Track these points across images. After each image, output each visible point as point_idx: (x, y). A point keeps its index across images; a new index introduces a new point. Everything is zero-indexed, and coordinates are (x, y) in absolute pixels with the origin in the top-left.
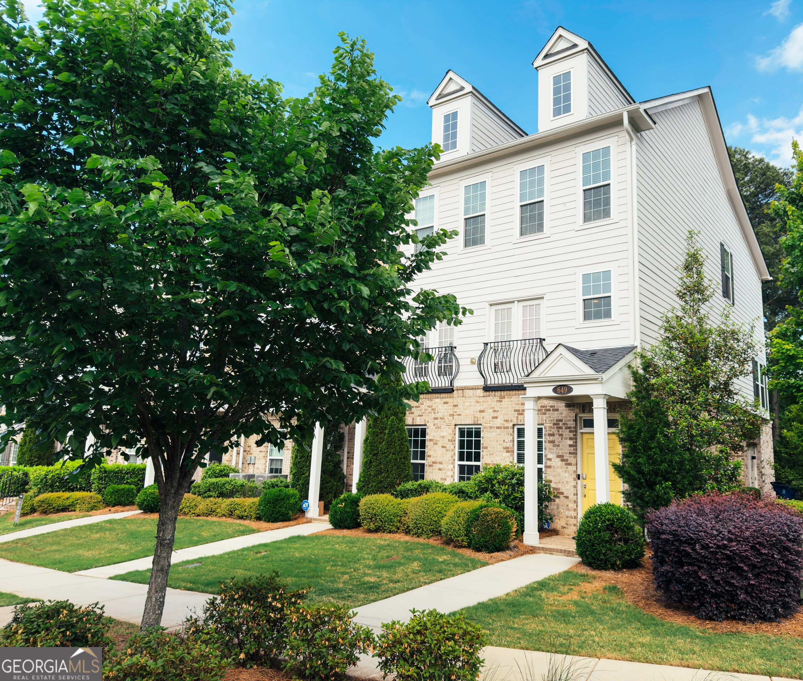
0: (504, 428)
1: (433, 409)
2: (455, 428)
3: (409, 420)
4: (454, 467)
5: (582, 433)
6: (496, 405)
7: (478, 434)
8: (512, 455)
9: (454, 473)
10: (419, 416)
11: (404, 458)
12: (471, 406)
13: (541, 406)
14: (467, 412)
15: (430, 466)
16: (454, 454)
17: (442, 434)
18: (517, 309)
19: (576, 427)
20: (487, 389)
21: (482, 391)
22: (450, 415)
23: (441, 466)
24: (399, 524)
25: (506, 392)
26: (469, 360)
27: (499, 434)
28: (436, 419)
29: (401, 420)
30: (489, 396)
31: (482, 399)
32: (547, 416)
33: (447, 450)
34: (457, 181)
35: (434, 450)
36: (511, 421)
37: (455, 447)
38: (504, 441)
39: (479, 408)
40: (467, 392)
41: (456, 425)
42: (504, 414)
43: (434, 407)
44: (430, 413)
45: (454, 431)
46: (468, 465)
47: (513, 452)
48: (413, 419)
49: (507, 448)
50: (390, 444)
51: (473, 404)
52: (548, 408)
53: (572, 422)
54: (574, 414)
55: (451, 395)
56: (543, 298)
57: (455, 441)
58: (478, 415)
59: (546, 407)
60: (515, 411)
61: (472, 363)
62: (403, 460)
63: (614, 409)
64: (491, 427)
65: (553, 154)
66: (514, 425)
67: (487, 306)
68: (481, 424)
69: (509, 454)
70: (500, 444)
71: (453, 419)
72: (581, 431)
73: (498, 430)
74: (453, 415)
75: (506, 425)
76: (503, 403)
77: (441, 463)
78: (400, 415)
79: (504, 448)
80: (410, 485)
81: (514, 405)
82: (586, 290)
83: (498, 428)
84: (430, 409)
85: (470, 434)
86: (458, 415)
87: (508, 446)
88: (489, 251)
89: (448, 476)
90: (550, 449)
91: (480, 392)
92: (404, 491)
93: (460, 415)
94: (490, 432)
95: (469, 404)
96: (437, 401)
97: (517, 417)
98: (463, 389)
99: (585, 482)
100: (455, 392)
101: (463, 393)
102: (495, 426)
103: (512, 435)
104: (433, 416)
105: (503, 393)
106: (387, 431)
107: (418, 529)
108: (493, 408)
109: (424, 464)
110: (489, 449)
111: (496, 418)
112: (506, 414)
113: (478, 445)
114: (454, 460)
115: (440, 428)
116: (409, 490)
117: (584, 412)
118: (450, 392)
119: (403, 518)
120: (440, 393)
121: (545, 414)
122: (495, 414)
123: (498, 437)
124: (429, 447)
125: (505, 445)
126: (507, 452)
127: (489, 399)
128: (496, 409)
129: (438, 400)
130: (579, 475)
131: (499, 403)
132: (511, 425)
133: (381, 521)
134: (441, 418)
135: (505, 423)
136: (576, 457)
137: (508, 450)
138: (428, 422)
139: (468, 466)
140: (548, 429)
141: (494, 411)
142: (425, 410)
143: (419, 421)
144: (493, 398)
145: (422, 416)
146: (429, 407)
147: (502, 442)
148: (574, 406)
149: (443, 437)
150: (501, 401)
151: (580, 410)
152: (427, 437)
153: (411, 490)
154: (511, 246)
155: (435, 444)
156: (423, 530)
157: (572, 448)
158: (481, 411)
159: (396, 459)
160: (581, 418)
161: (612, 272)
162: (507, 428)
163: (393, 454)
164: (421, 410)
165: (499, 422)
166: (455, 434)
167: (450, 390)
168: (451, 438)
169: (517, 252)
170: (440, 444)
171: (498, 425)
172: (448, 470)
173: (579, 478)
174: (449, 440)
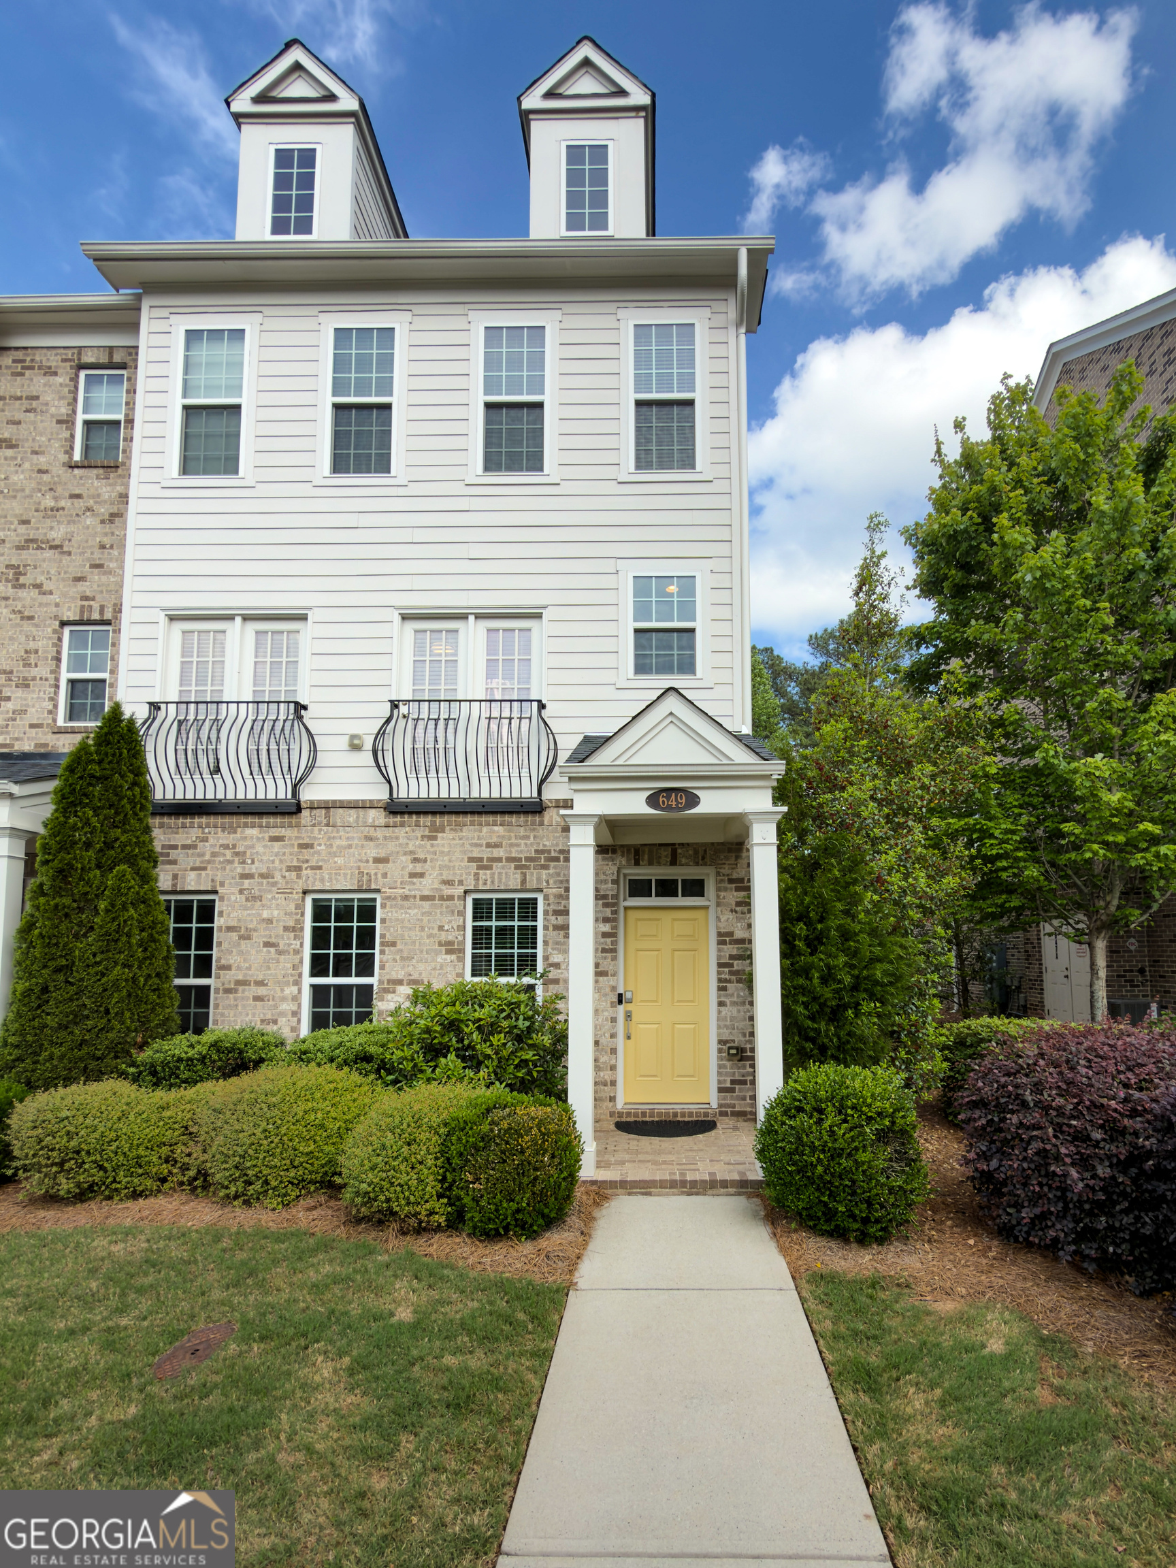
0: (442, 898)
1: (237, 854)
2: (303, 900)
3: (164, 880)
4: (300, 991)
5: (626, 908)
6: (420, 846)
7: (368, 912)
8: (461, 959)
9: (299, 1006)
10: (193, 869)
11: (158, 975)
12: (350, 846)
13: (537, 851)
14: (340, 861)
15: (228, 991)
16: (301, 962)
17: (265, 914)
18: (473, 635)
19: (616, 897)
20: (397, 809)
21: (382, 813)
22: (289, 869)
23: (261, 991)
24: (165, 1169)
25: (446, 818)
26: (346, 739)
27: (429, 913)
28: (245, 876)
29: (146, 878)
30: (402, 825)
31: (380, 833)
32: (551, 871)
33: (280, 953)
34: (313, 311)
35: (241, 953)
36: (461, 883)
37: (302, 945)
38: (441, 928)
39: (372, 852)
40: (339, 815)
41: (305, 892)
42: (441, 867)
43: (240, 849)
44: (230, 862)
45: (300, 907)
46: (335, 986)
47: (462, 951)
48: (175, 877)
49: (450, 943)
50: (110, 940)
51: (356, 842)
52: (553, 854)
53: (610, 885)
54: (615, 869)
55: (294, 820)
56: (539, 616)
57: (302, 929)
58: (371, 868)
59: (549, 852)
60: (471, 860)
61: (355, 747)
62: (156, 980)
63: (703, 858)
64: (406, 898)
65: (568, 308)
66: (466, 892)
67: (397, 619)
68: (378, 891)
69: (454, 957)
70: (429, 936)
71: (299, 877)
72: (627, 904)
73: (426, 904)
74: (298, 869)
75: (447, 891)
76: (439, 841)
77: (260, 983)
78: (144, 864)
79: (440, 944)
80: (179, 1045)
81: (467, 847)
82: (641, 611)
83: (424, 898)
84: (228, 853)
85: (344, 913)
86: (313, 868)
87: (450, 938)
88: (401, 491)
89: (282, 1014)
90: (557, 943)
91: (377, 816)
92: (165, 1064)
93: (320, 868)
94: (402, 907)
95: (345, 843)
96: (252, 834)
97: (476, 874)
98: (328, 806)
99: (630, 1007)
100: (305, 813)
101: (327, 816)
102: (418, 893)
103: (462, 913)
104: (239, 870)
105: (438, 820)
106: (102, 905)
107: (249, 1183)
108: (411, 852)
109: (207, 989)
110: (399, 946)
111: (421, 875)
112: (448, 867)
113: (367, 938)
114: (300, 975)
115: (260, 898)
116: (180, 1060)
117: (637, 863)
118: (290, 814)
119: (179, 1149)
120: (261, 814)
121: (545, 867)
122: (419, 868)
123: (426, 919)
124: (225, 946)
125: (443, 937)
126: (449, 952)
127: (401, 832)
128: (422, 856)
129: (250, 832)
130: (620, 995)
131: (428, 843)
132: (459, 891)
133: (101, 1168)
134: (262, 876)
135: (443, 887)
136: (614, 959)
137: (452, 948)
138: (222, 884)
139: (338, 988)
140: (552, 899)
141: (416, 860)
142: (214, 854)
143: (192, 881)
144: (410, 834)
145: (204, 869)
146: (226, 847)
147: (436, 931)
148: (614, 852)
149: (269, 921)
150: (435, 838)
151: (628, 860)
152: (218, 922)
153: (190, 1059)
154: (460, 489)
155: (242, 937)
156: (266, 1182)
157: (609, 940)
158: (377, 860)
159: (134, 979)
160: (625, 875)
161: (698, 580)
162: (451, 898)
163: (124, 966)
164: (203, 855)
165: (427, 885)
166: (303, 914)
167: (291, 809)
168: (291, 924)
169: (476, 503)
170: (259, 938)
171: (426, 893)
172: (284, 999)
173: (620, 1002)
174: (286, 929)
